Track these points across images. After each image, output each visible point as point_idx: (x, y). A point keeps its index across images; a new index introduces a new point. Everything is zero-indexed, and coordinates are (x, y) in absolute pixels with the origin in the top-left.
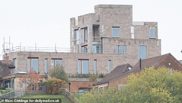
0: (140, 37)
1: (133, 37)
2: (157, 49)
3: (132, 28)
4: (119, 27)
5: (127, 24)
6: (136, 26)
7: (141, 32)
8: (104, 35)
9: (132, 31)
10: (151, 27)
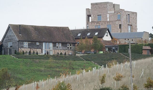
0: (112, 20)
1: (108, 20)
2: (117, 26)
3: (108, 15)
4: (101, 15)
5: (105, 13)
6: (110, 13)
7: (113, 17)
8: (93, 20)
9: (108, 17)
10: (118, 14)
